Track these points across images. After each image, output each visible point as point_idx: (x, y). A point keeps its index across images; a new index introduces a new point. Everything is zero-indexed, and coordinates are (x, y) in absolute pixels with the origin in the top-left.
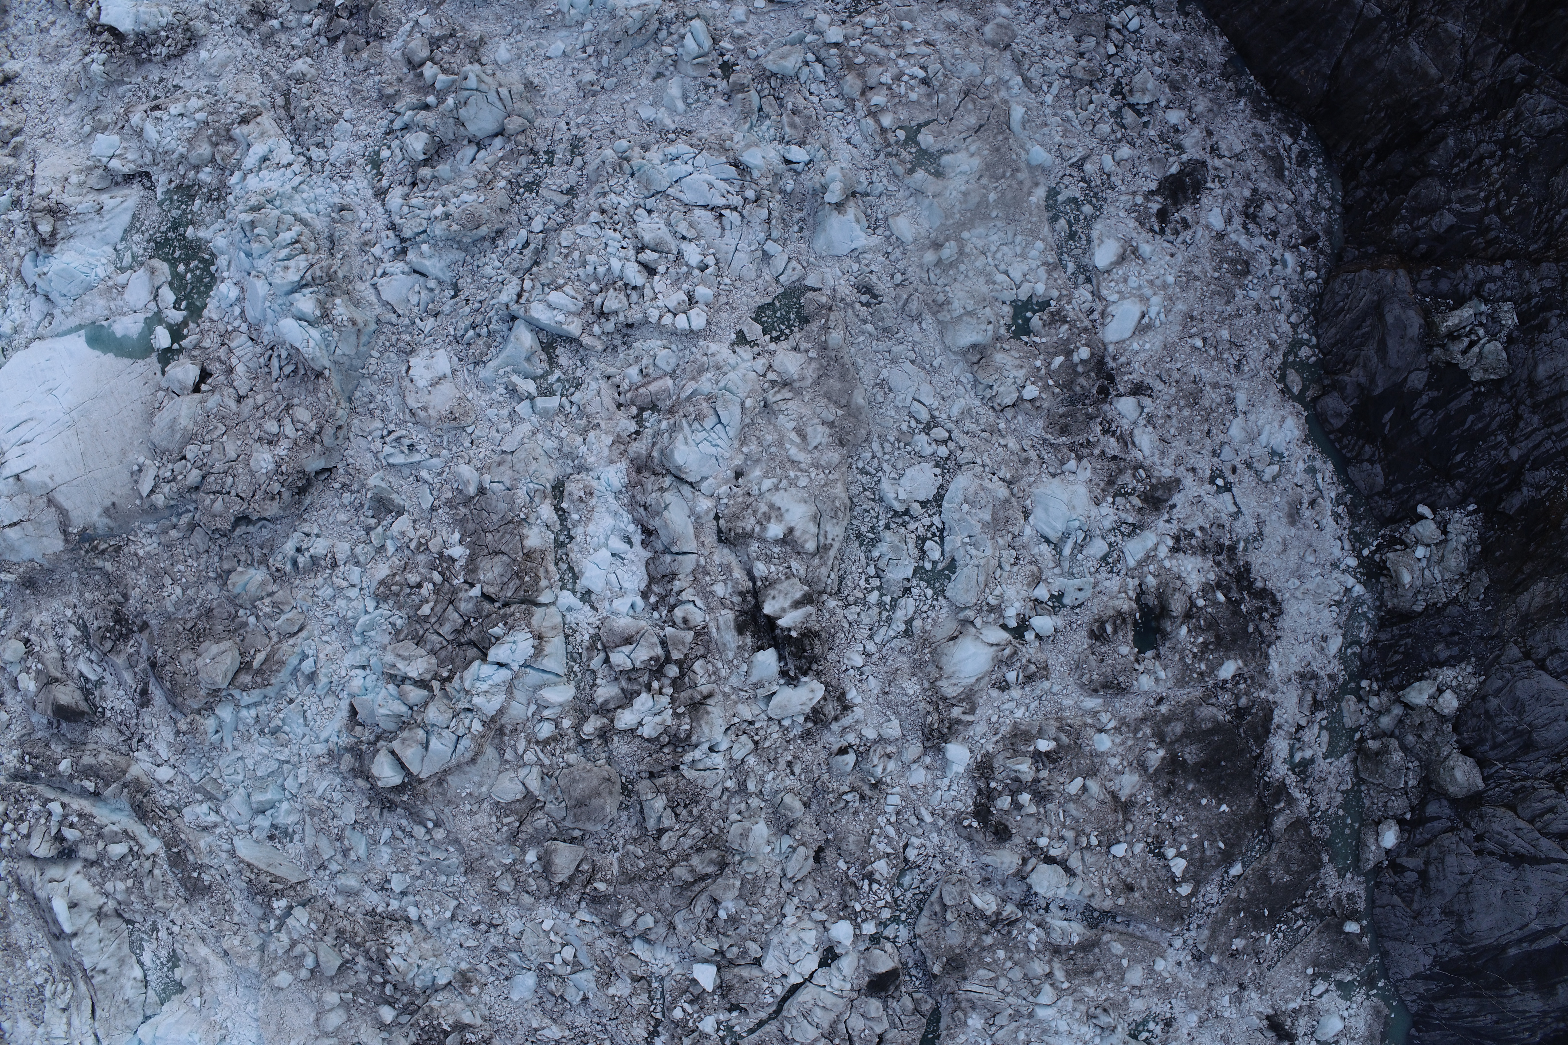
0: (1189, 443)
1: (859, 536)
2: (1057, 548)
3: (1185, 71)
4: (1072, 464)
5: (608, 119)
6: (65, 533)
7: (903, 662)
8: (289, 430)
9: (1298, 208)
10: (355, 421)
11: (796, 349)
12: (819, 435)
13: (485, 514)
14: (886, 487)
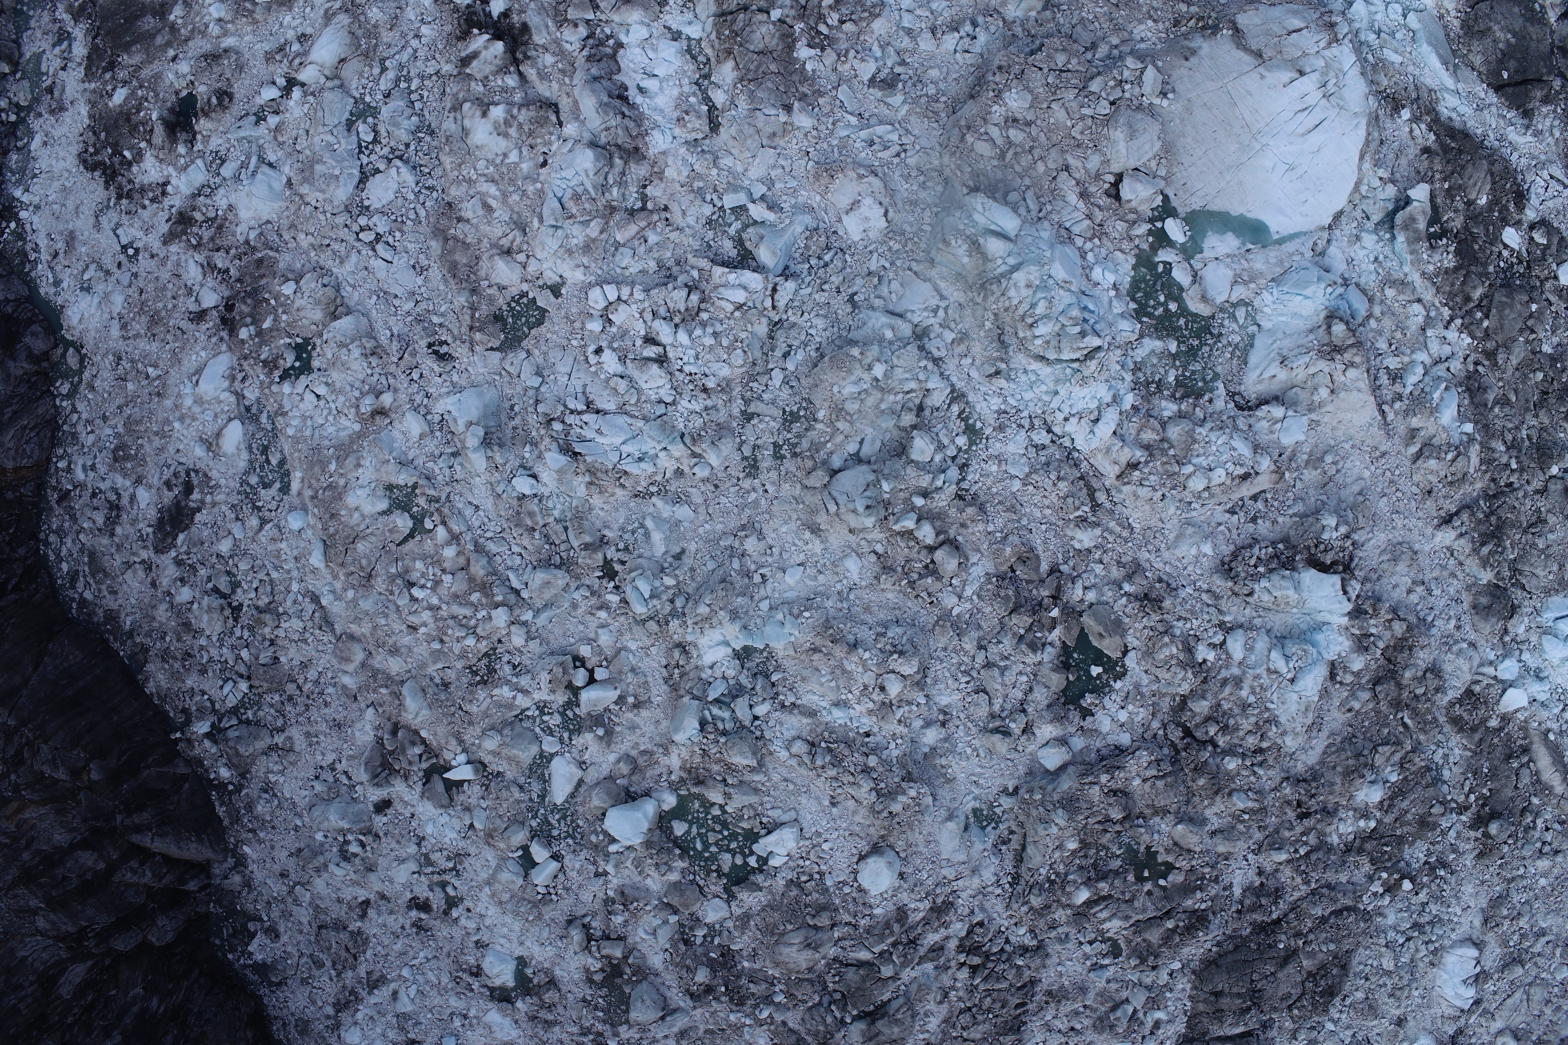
0: (157, 279)
1: (432, 133)
2: (262, 160)
3: (179, 645)
4: (252, 235)
5: (723, 500)
6: (1237, 31)
7: (387, 36)
8: (995, 132)
9: (76, 527)
10: (937, 162)
11: (502, 288)
12: (470, 210)
13: (782, 88)
14: (409, 178)
